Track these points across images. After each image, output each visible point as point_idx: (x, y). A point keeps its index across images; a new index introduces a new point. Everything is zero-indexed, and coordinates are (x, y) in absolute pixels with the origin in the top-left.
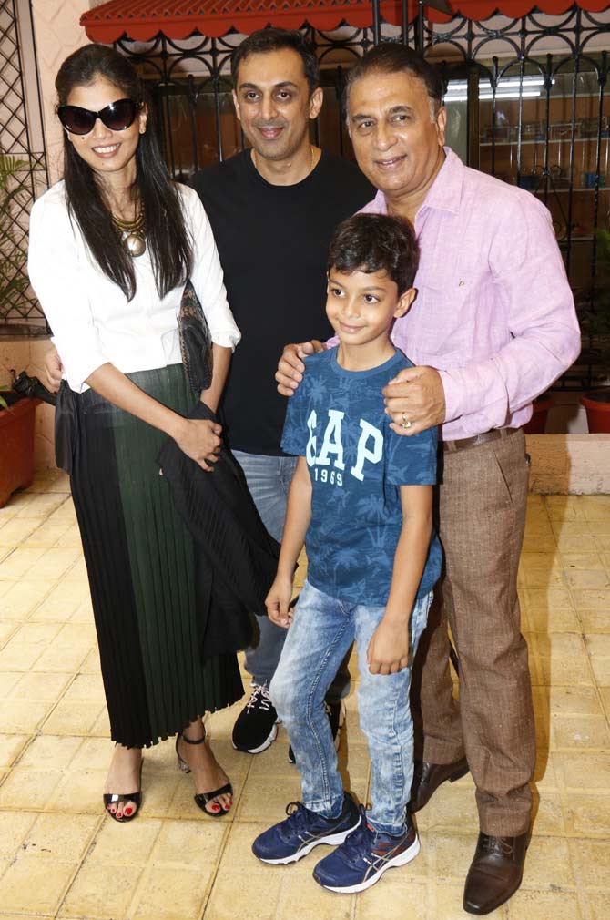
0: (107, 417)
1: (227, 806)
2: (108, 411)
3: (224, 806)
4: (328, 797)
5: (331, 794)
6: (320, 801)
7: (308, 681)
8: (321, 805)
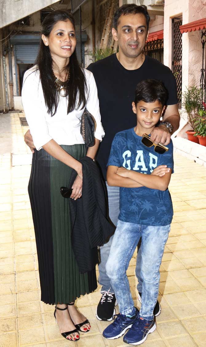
0: (48, 162)
1: (89, 328)
2: (49, 159)
3: (88, 328)
4: (130, 308)
5: (131, 306)
6: (127, 310)
7: (124, 260)
8: (128, 311)
